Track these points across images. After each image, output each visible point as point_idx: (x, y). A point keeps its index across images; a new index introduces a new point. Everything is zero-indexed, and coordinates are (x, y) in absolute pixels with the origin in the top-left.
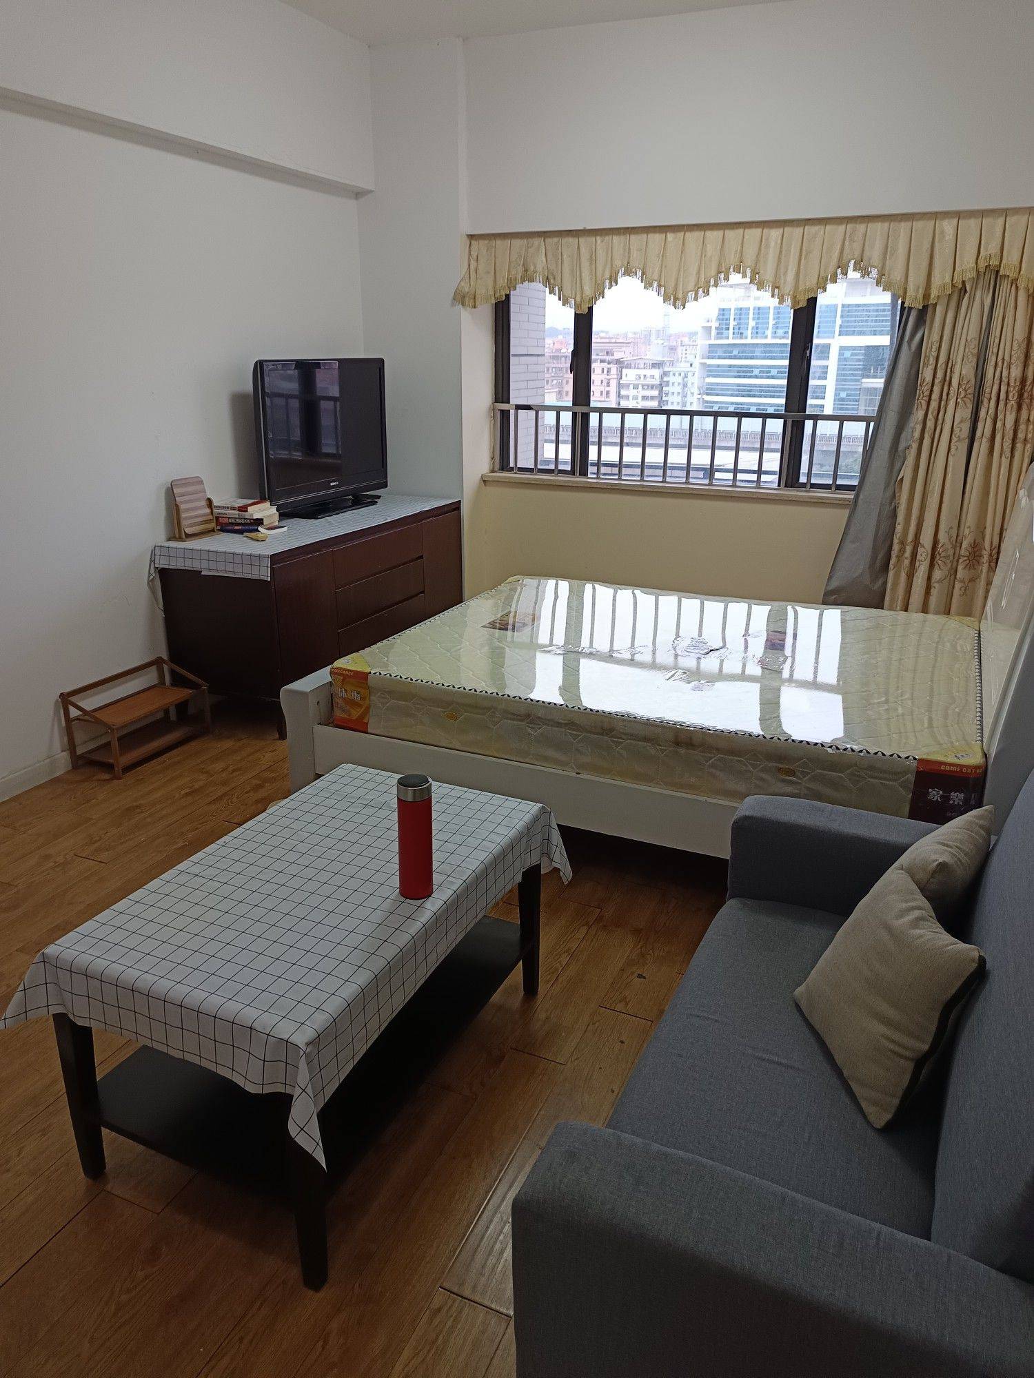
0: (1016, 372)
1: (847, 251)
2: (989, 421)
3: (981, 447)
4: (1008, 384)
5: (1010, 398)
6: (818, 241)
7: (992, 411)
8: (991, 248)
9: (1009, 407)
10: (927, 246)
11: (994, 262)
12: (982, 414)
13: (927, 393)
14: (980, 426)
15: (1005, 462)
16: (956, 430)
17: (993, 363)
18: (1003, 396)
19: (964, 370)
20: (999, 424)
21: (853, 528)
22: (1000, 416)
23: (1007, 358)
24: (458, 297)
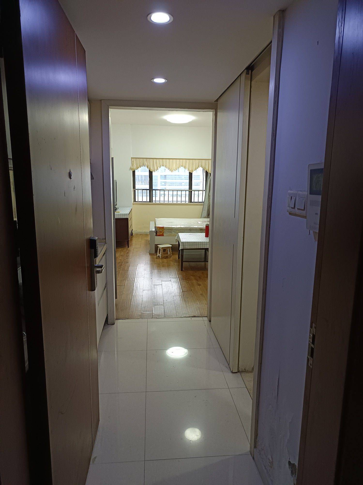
1: (199, 165)
6: (195, 162)
21: (204, 208)
24: (131, 169)
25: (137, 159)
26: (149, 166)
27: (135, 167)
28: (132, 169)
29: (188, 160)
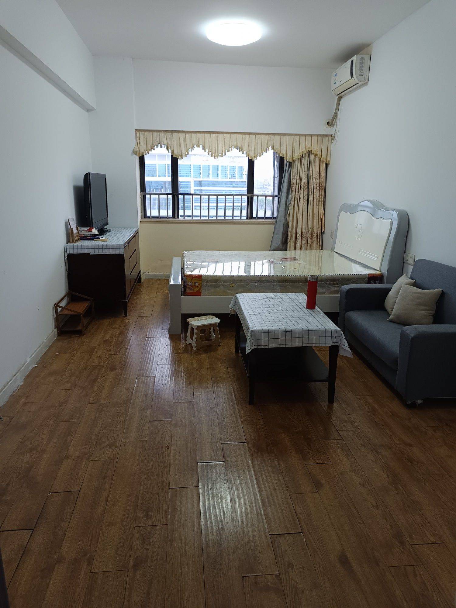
0: (318, 181)
1: (268, 144)
2: (312, 195)
3: (311, 203)
4: (316, 185)
5: (317, 188)
6: (260, 139)
7: (313, 192)
8: (309, 145)
9: (317, 191)
10: (291, 144)
11: (310, 149)
12: (310, 193)
13: (295, 187)
14: (310, 196)
15: (317, 207)
16: (304, 198)
17: (311, 178)
18: (315, 188)
19: (304, 180)
20: (315, 196)
21: (276, 230)
22: (315, 194)
23: (315, 177)
24: (134, 152)
25: (147, 133)
26: (171, 147)
27: (142, 149)
28: (138, 153)
29: (246, 136)
